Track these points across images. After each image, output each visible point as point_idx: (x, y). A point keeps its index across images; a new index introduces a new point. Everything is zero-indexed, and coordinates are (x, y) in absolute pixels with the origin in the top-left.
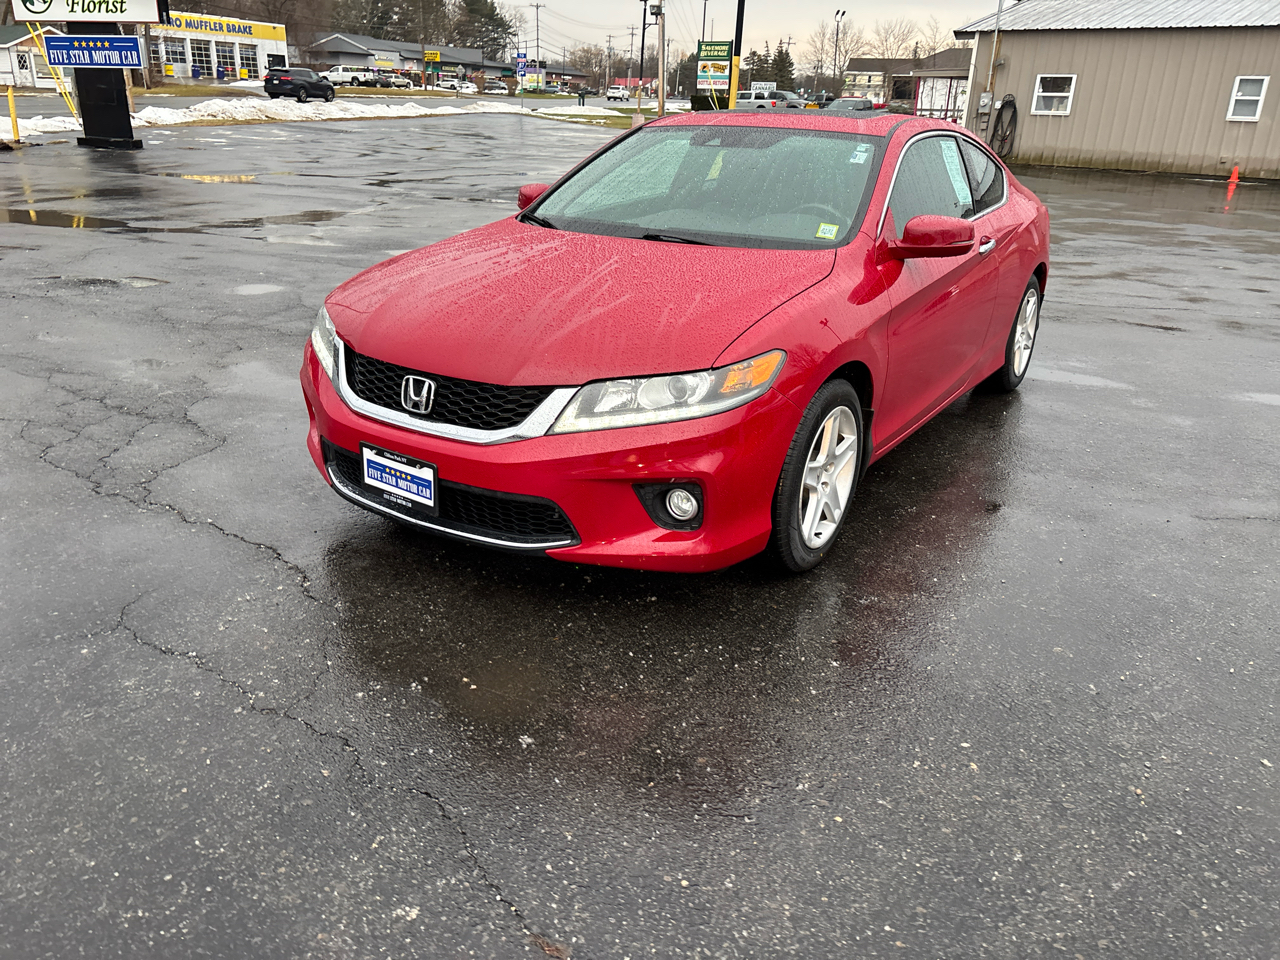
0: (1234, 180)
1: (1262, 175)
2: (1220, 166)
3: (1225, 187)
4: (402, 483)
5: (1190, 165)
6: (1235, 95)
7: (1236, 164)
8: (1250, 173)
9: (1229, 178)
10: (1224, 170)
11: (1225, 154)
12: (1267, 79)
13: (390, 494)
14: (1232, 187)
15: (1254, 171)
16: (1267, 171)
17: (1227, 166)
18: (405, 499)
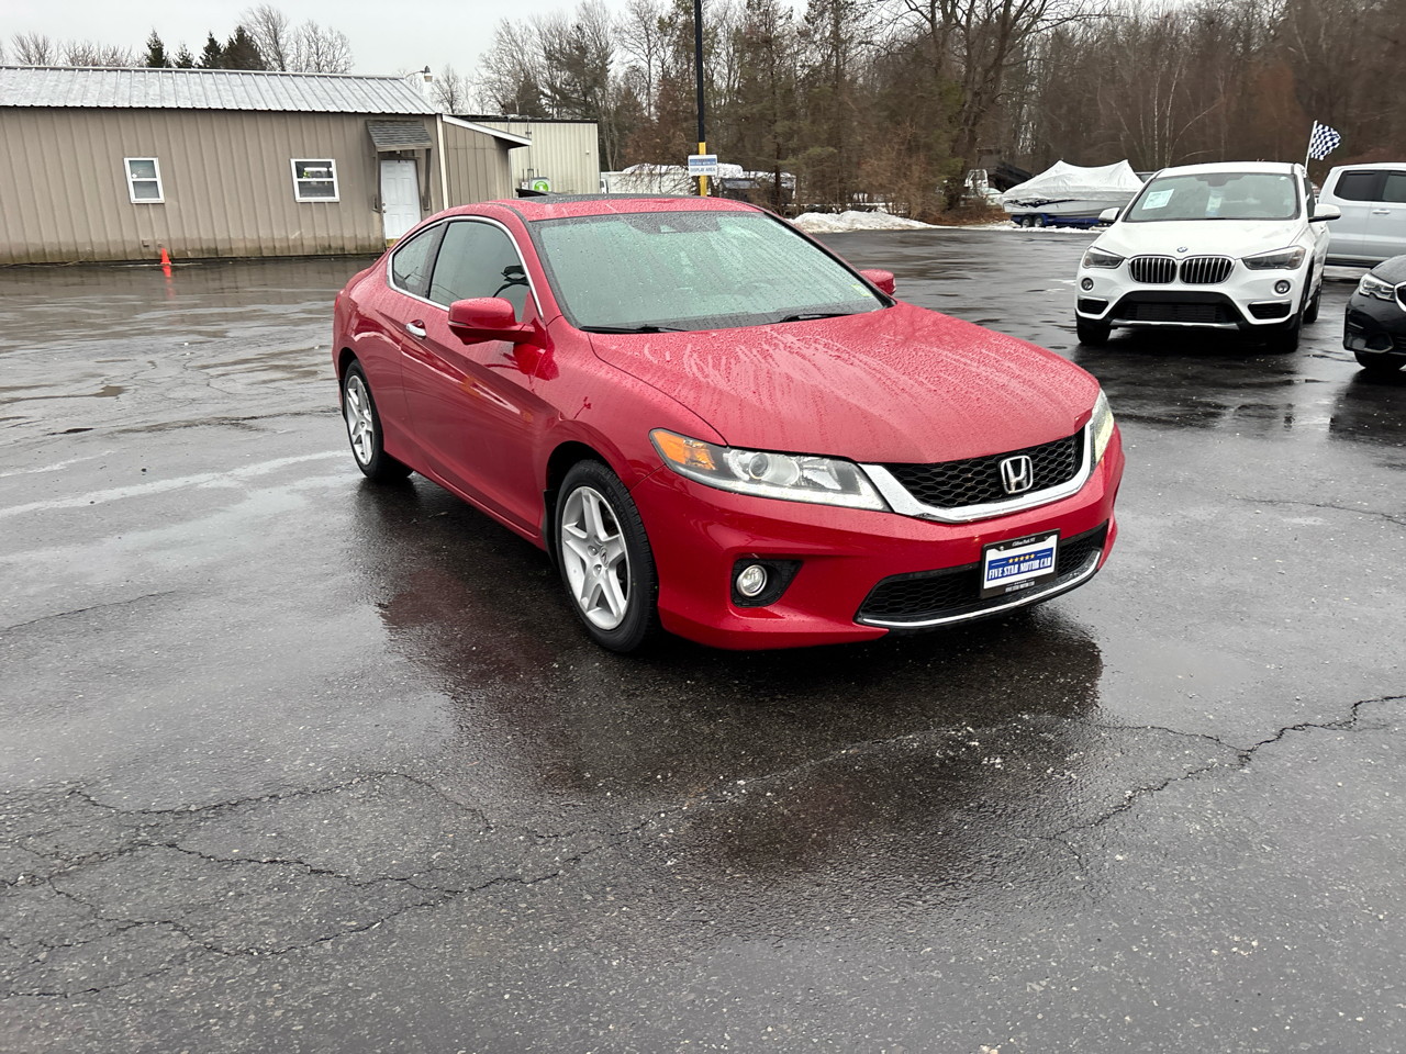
0: (166, 262)
1: (190, 255)
2: (144, 250)
3: (160, 269)
4: (1024, 567)
5: (113, 251)
6: (131, 178)
7: (160, 246)
8: (177, 254)
9: (161, 261)
10: (150, 254)
11: (145, 237)
12: (156, 161)
13: (1012, 584)
14: (168, 271)
15: (179, 252)
16: (193, 250)
17: (152, 249)
18: (1028, 580)
